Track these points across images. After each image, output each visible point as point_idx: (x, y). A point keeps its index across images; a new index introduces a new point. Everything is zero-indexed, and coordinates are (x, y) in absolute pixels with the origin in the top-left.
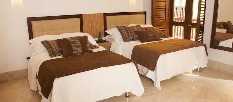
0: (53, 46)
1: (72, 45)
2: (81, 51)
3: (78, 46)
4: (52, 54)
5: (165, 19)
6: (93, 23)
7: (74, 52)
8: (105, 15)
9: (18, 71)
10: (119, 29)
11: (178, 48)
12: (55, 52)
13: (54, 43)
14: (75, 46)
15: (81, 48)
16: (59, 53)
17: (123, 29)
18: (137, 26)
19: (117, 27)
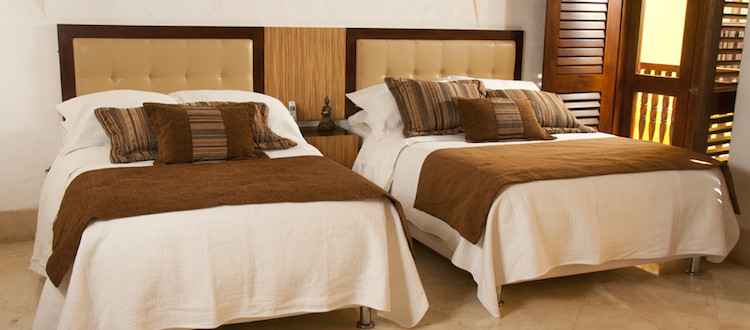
0: (130, 125)
1: (193, 126)
2: (224, 152)
3: (213, 131)
4: (119, 152)
5: (602, 66)
6: (303, 62)
7: (197, 152)
8: (354, 35)
9: (11, 213)
10: (395, 87)
11: (589, 168)
12: (132, 148)
13: (136, 118)
14: (200, 131)
15: (225, 140)
16: (146, 153)
17: (409, 89)
18: (467, 82)
19: (388, 81)
